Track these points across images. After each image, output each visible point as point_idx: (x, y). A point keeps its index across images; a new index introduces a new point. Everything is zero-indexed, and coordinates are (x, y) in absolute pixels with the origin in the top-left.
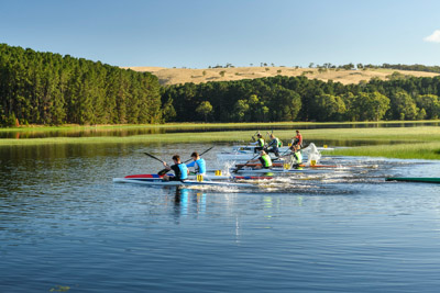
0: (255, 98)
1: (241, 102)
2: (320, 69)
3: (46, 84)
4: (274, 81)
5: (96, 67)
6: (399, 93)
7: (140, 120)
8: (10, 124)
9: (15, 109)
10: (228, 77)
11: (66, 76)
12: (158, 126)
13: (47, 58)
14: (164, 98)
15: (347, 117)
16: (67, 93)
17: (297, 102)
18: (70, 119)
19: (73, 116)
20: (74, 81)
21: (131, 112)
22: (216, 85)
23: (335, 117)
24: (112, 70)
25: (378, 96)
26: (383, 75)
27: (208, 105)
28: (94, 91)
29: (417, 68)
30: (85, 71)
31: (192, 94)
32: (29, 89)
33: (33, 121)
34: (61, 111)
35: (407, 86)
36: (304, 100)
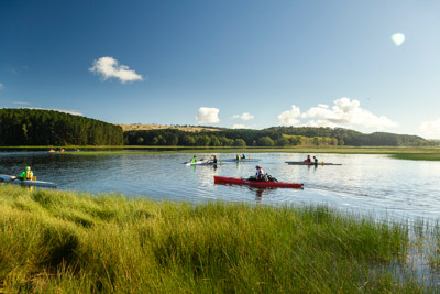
0: (161, 137)
1: (155, 138)
3: (79, 128)
4: (167, 130)
5: (99, 122)
6: (213, 136)
7: (116, 144)
8: (64, 145)
9: (65, 139)
11: (88, 125)
12: (122, 147)
13: (78, 118)
14: (125, 136)
15: (195, 145)
16: (89, 133)
17: (177, 139)
18: (89, 144)
19: (91, 141)
20: (91, 127)
21: (112, 141)
22: (145, 131)
23: (191, 145)
24: (105, 124)
25: (207, 137)
26: (199, 130)
27: (142, 139)
28: (100, 132)
30: (95, 124)
31: (134, 134)
32: (72, 130)
33: (74, 144)
34: (86, 140)
35: (214, 133)
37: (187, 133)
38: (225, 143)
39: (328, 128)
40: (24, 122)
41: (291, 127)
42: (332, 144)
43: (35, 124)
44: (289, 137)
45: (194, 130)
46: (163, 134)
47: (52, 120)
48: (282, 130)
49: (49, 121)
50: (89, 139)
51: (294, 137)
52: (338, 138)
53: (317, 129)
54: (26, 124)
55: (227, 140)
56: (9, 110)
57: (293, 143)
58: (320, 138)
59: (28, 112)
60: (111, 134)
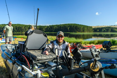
0: (104, 29)
1: (103, 30)
2: (111, 26)
3: (81, 28)
4: (107, 27)
5: (86, 26)
8: (77, 32)
9: (77, 30)
11: (83, 27)
12: (92, 32)
13: (80, 25)
14: (93, 29)
16: (83, 29)
18: (83, 32)
19: (83, 31)
21: (89, 31)
22: (99, 28)
23: (115, 32)
24: (87, 26)
27: (98, 30)
28: (86, 28)
30: (85, 26)
31: (96, 29)
32: (79, 28)
34: (82, 31)
36: (111, 30)
37: (114, 28)
40: (68, 27)
43: (70, 27)
47: (74, 26)
49: (73, 26)
56: (65, 24)
59: (69, 24)
60: (89, 29)
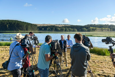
1: (47, 29)
2: (56, 25)
3: (23, 25)
5: (29, 24)
6: (66, 28)
7: (35, 30)
8: (19, 31)
9: (19, 29)
10: (45, 25)
11: (26, 25)
12: (37, 31)
13: (23, 22)
14: (38, 28)
15: (60, 31)
16: (26, 27)
17: (54, 29)
18: (26, 30)
20: (27, 25)
21: (34, 29)
22: (44, 26)
24: (31, 24)
25: (64, 28)
26: (64, 26)
27: (43, 29)
28: (29, 27)
29: (67, 25)
31: (41, 27)
32: (21, 26)
33: (22, 30)
37: (58, 27)
38: (70, 30)
39: (108, 25)
40: (7, 24)
41: (95, 25)
42: (108, 30)
43: (10, 25)
44: (92, 28)
45: (62, 26)
46: (50, 27)
48: (91, 26)
49: (14, 23)
50: (26, 29)
51: (94, 28)
52: (110, 28)
53: (104, 25)
54: (8, 24)
55: (71, 29)
56: (3, 20)
57: (93, 30)
58: (103, 28)
59: (8, 20)
60: (33, 27)
